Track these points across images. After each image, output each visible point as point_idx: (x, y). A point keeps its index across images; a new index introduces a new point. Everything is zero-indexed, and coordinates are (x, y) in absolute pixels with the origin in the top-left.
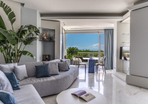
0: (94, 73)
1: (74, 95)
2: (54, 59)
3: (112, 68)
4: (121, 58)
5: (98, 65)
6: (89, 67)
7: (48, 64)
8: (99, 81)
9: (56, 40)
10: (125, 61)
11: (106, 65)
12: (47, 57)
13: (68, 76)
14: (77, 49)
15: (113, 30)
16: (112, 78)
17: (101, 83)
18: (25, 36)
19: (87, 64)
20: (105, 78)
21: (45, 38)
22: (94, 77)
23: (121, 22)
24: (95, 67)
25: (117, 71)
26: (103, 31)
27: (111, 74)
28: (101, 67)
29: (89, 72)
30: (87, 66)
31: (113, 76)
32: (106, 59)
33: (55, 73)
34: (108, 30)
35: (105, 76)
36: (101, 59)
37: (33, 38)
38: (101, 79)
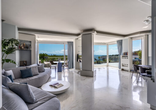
0: (61, 72)
1: (51, 86)
2: (31, 64)
3: (73, 68)
4: (78, 61)
5: (64, 66)
6: (58, 68)
7: (30, 68)
8: (64, 77)
9: (32, 49)
10: (80, 63)
11: (69, 65)
12: (25, 63)
13: (46, 75)
14: (47, 54)
15: (73, 42)
16: (73, 74)
17: (66, 78)
18: (8, 47)
19: (56, 66)
20: (69, 74)
21: (23, 47)
22: (61, 74)
23: (77, 39)
24: (62, 67)
25: (76, 69)
26: (67, 43)
27: (72, 71)
28: (66, 67)
29: (58, 71)
30: (57, 67)
31: (73, 72)
32: (69, 62)
33: (36, 74)
34: (70, 42)
35: (69, 73)
36: (66, 62)
37: (13, 48)
38: (66, 75)
